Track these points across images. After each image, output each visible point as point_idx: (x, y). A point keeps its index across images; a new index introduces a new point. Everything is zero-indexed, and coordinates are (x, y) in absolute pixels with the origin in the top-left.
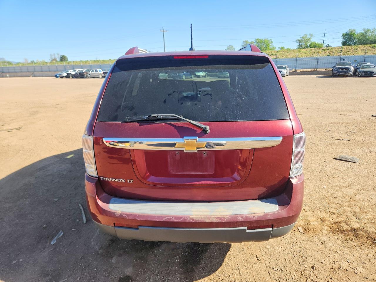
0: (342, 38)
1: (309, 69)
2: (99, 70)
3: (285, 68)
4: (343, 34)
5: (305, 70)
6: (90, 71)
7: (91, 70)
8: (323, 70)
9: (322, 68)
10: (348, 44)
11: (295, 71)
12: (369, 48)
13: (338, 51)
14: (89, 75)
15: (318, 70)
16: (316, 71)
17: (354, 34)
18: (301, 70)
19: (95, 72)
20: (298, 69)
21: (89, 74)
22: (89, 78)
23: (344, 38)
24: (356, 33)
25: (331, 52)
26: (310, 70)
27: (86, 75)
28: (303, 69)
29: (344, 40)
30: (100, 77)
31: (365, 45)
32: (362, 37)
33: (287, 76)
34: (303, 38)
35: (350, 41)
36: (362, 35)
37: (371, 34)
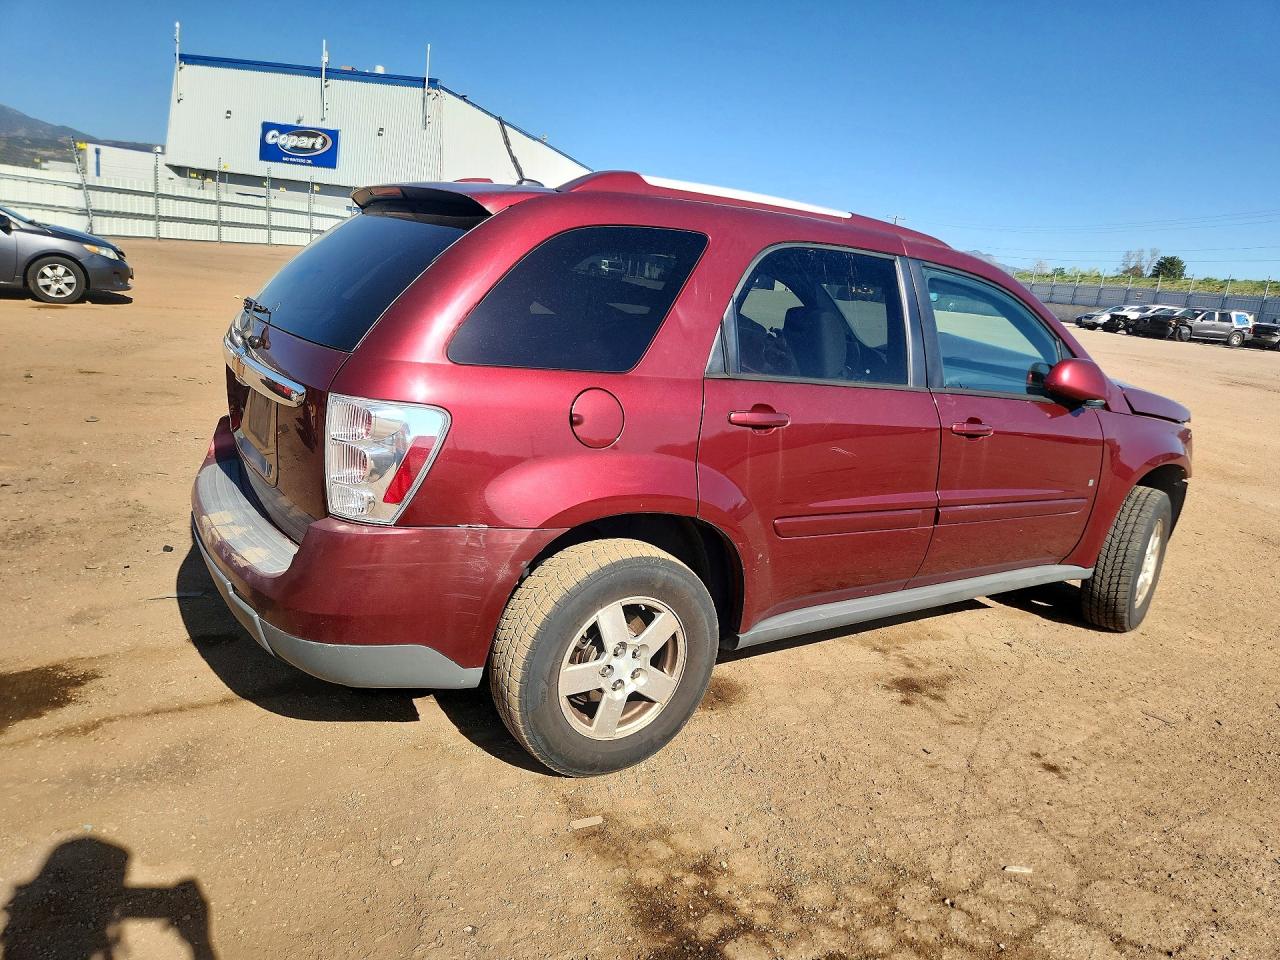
2: (1237, 316)
6: (1198, 315)
7: (1203, 312)
14: (1185, 330)
19: (1216, 322)
21: (1190, 328)
22: (1182, 340)
27: (1175, 328)
30: (1235, 340)
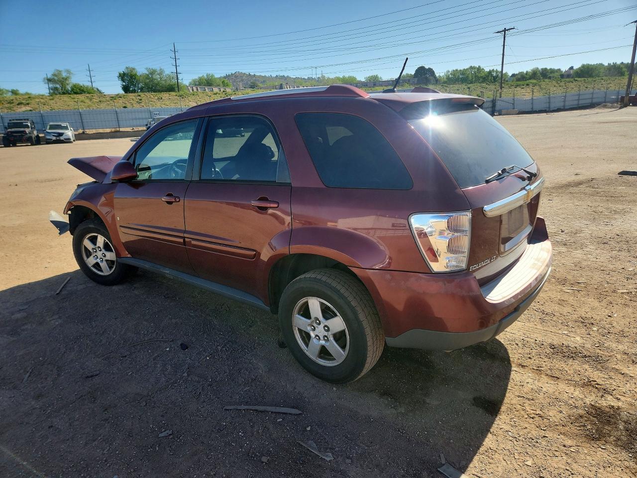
0: (120, 79)
1: (106, 128)
3: (66, 128)
4: (120, 74)
5: (101, 131)
8: (129, 129)
9: (127, 127)
10: (131, 89)
11: (83, 133)
12: (176, 97)
13: (137, 100)
15: (121, 129)
16: (119, 131)
17: (136, 74)
18: (94, 131)
20: (88, 129)
23: (123, 80)
24: (138, 74)
25: (127, 102)
26: (108, 130)
28: (96, 129)
29: (124, 84)
31: (170, 93)
32: (148, 81)
33: (74, 141)
34: (54, 75)
35: (133, 85)
36: (147, 77)
37: (158, 76)
